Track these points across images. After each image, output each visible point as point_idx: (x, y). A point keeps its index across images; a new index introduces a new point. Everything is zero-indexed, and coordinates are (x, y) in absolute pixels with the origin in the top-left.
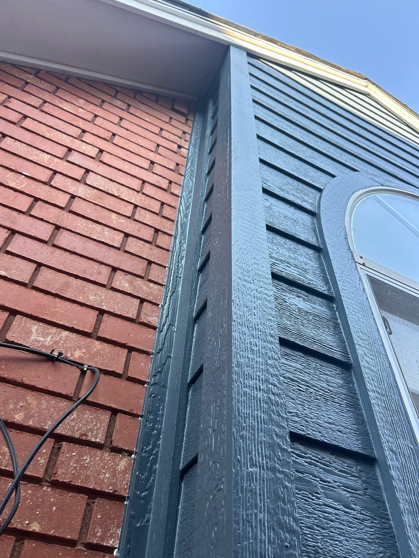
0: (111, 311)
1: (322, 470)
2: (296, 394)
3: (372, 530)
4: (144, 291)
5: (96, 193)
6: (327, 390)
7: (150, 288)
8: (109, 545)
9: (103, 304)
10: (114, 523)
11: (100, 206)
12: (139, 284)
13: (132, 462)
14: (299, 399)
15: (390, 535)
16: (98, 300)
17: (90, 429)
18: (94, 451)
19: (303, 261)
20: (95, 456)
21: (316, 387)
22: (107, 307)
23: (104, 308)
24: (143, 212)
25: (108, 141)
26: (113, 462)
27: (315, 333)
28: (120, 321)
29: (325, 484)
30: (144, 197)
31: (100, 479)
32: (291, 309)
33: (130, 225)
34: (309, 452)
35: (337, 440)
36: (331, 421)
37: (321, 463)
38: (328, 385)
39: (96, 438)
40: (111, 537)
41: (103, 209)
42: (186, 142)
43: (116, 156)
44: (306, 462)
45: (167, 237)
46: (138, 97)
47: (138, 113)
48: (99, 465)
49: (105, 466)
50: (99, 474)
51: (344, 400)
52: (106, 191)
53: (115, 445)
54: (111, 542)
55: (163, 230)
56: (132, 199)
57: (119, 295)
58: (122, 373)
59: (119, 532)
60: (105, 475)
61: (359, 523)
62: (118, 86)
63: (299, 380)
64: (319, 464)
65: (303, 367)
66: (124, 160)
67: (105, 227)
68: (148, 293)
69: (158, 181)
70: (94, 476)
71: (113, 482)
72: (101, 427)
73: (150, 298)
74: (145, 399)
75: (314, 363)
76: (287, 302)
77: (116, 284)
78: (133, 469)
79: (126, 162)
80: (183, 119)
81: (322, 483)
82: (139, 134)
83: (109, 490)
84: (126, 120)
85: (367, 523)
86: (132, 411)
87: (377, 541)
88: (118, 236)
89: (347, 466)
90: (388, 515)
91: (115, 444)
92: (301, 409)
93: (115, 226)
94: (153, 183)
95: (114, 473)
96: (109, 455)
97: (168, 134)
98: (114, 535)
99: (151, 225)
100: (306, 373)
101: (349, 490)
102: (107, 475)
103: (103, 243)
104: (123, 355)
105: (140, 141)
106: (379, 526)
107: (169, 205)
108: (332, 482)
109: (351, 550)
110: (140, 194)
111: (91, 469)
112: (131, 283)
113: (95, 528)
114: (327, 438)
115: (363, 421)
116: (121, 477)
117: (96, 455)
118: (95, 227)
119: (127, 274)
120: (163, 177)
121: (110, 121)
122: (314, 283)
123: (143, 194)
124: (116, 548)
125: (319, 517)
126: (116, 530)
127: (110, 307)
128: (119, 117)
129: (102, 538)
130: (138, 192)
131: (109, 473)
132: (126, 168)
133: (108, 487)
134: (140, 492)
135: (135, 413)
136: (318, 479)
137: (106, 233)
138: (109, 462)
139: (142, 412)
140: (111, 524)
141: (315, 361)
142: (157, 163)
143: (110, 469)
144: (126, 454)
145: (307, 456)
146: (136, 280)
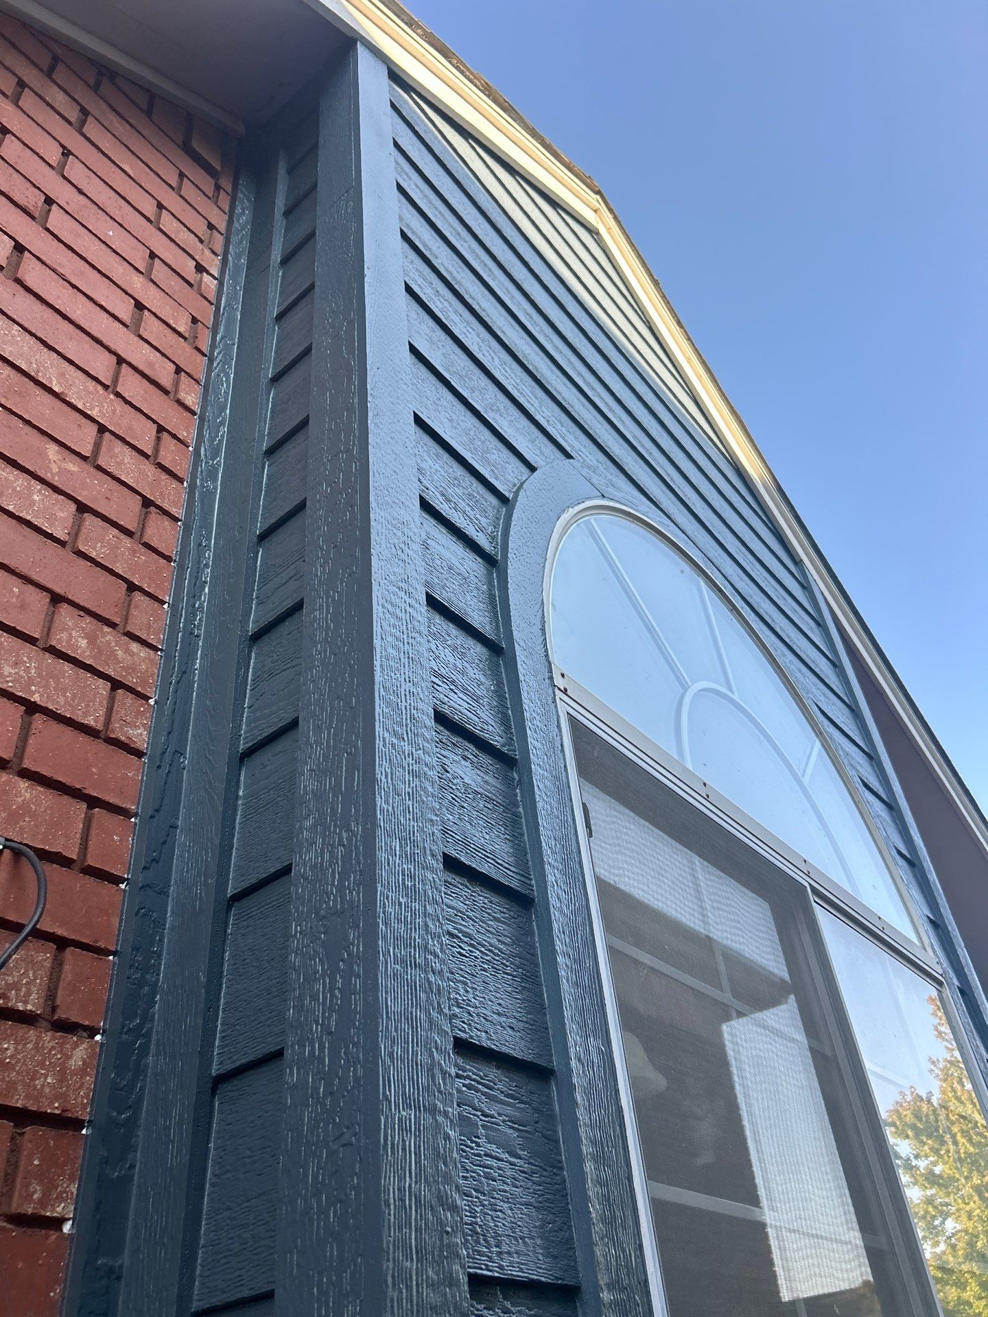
0: (51, 707)
1: (484, 1097)
2: (457, 962)
3: (541, 1188)
4: (119, 662)
5: (9, 376)
6: (497, 951)
7: (132, 654)
8: (55, 1215)
9: (33, 688)
10: (63, 1174)
11: (20, 417)
12: (109, 643)
13: (98, 1050)
14: (460, 972)
15: (561, 1193)
16: (23, 677)
17: (14, 983)
18: (22, 1030)
19: (474, 676)
20: (25, 1041)
21: (483, 946)
22: (41, 696)
23: (36, 698)
24: (119, 447)
25: (33, 218)
26: (61, 1052)
27: (487, 837)
28: (69, 732)
29: (487, 1119)
30: (119, 405)
31: (35, 1088)
32: (454, 787)
33: (88, 481)
34: (468, 1067)
35: (507, 1044)
36: (501, 1010)
37: (483, 1085)
38: (499, 941)
39: (26, 1002)
40: (60, 1199)
41: (28, 429)
42: (213, 256)
43: (53, 270)
44: (464, 1085)
45: (167, 522)
46: (106, 87)
47: (106, 143)
48: (32, 1058)
49: (45, 1060)
50: (33, 1079)
51: (519, 968)
52: (33, 374)
53: (64, 1016)
54: (59, 1209)
55: (159, 502)
56: (92, 408)
57: (67, 667)
58: (75, 858)
59: (74, 1189)
60: (46, 1079)
61: (526, 1178)
62: (56, 41)
63: (460, 935)
64: (480, 1086)
65: (466, 907)
66: (74, 286)
67: (33, 481)
68: (128, 668)
69: (151, 365)
70: (23, 1081)
71: (61, 1093)
72: (36, 978)
73: (132, 681)
74: (122, 916)
75: (481, 898)
76: (447, 772)
77: (60, 640)
78: (99, 1065)
79: (79, 294)
80: (208, 184)
81: (483, 1118)
82: (108, 210)
83: (55, 1108)
84: (77, 157)
85: (536, 1178)
86: (96, 941)
87: (547, 1204)
88: (61, 510)
89: (516, 1086)
90: (560, 1162)
91: (61, 1014)
92: (462, 992)
93: (56, 481)
94: (141, 367)
95: (62, 1076)
96: (53, 1038)
97: (175, 223)
98: (65, 1195)
99: (134, 485)
100: (470, 919)
101: (516, 1126)
102: (49, 1080)
103: (29, 524)
104: (78, 815)
105: (111, 233)
106: (549, 1180)
107: (174, 436)
108: (496, 1115)
109: (516, 1224)
110: (112, 396)
111: (17, 1068)
112: (92, 640)
113: (28, 1185)
114: (496, 1042)
115: (543, 1007)
116: (76, 1082)
117: (27, 1038)
118: (11, 477)
119: (82, 613)
120: (164, 355)
121: (37, 154)
122: (490, 728)
123: (118, 395)
124: (68, 1219)
125: (479, 1175)
126: (68, 1187)
127: (48, 697)
128: (62, 146)
129: (43, 1203)
130: (106, 387)
131: (54, 1074)
132: (78, 312)
133: (52, 1103)
134: (118, 1113)
135: (103, 946)
136: (479, 1113)
137: (35, 497)
138: (53, 1052)
139: (117, 945)
140: (59, 1176)
141: (483, 894)
142: (149, 310)
143: (55, 1067)
144: (85, 1034)
145: (465, 1074)
146: (101, 630)
